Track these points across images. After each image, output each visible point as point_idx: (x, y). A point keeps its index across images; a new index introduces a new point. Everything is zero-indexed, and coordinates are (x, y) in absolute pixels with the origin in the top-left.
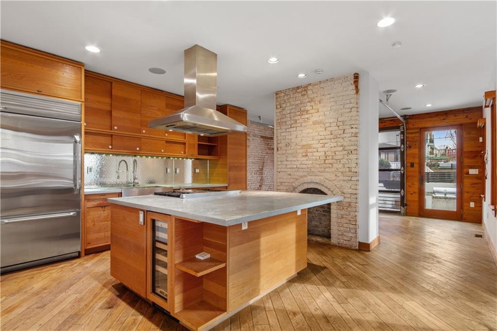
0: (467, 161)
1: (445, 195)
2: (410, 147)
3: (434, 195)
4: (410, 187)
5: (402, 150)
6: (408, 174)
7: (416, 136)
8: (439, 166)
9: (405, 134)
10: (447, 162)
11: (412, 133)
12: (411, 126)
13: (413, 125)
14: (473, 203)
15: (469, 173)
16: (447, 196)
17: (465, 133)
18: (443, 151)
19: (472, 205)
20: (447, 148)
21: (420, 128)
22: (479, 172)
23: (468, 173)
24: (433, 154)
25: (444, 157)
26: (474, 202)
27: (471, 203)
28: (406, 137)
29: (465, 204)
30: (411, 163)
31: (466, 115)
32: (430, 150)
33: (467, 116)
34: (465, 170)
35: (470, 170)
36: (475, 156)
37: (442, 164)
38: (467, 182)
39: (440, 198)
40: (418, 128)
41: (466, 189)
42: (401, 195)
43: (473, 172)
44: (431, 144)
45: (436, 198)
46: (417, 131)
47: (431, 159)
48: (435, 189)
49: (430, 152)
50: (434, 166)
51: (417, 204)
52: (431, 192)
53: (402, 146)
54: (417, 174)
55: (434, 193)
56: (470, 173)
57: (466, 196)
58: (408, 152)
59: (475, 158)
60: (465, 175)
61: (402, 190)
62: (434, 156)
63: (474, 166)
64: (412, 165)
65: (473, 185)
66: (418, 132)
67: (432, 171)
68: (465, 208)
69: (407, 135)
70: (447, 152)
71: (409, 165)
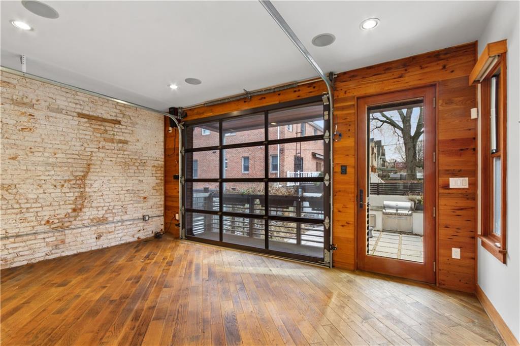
0: (445, 161)
1: (397, 210)
2: (340, 135)
3: (384, 211)
4: (340, 211)
5: (327, 141)
6: (338, 187)
7: (350, 114)
8: (389, 177)
9: (331, 109)
10: (396, 173)
11: (343, 108)
12: (341, 95)
13: (345, 92)
14: (459, 250)
15: (449, 186)
16: (399, 212)
17: (441, 102)
18: (393, 164)
19: (456, 253)
20: (396, 161)
21: (358, 98)
22: (469, 184)
23: (447, 186)
24: (384, 166)
25: (393, 169)
26: (460, 248)
27: (454, 250)
28: (333, 115)
29: (442, 251)
30: (342, 166)
31: (442, 63)
32: (382, 162)
33: (444, 67)
34: (441, 180)
35: (451, 179)
36: (462, 150)
37: (392, 175)
38: (445, 205)
39: (391, 214)
40: (354, 97)
41: (442, 219)
42: (325, 226)
43: (458, 183)
44: (383, 157)
45: (387, 214)
46: (353, 103)
47: (382, 171)
48: (386, 203)
49: (382, 164)
50: (385, 176)
51: (351, 246)
52: (381, 207)
53: (327, 134)
54: (352, 188)
55: (384, 207)
56: (451, 187)
57: (442, 233)
58: (337, 145)
59: (460, 155)
60: (441, 191)
61: (327, 217)
62: (385, 168)
63: (460, 171)
64: (344, 170)
65: (458, 212)
66: (354, 105)
67: (383, 182)
68: (441, 259)
69: (336, 113)
70: (396, 164)
71: (338, 169)
